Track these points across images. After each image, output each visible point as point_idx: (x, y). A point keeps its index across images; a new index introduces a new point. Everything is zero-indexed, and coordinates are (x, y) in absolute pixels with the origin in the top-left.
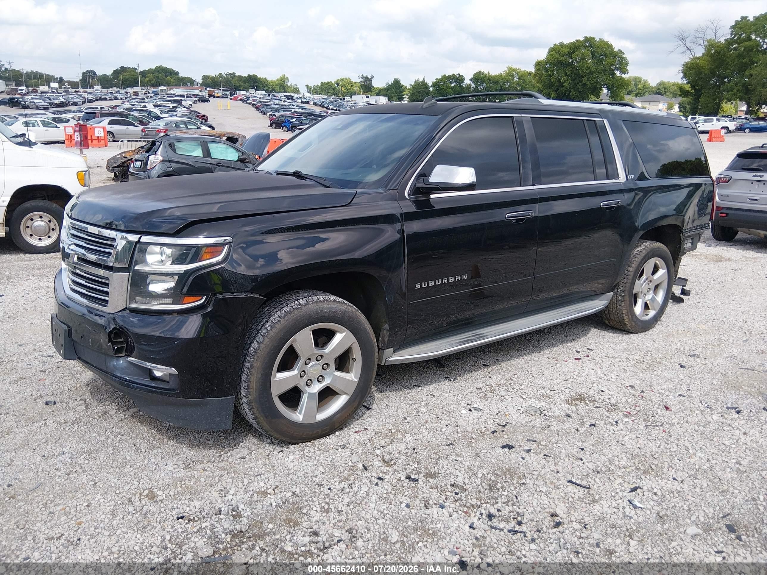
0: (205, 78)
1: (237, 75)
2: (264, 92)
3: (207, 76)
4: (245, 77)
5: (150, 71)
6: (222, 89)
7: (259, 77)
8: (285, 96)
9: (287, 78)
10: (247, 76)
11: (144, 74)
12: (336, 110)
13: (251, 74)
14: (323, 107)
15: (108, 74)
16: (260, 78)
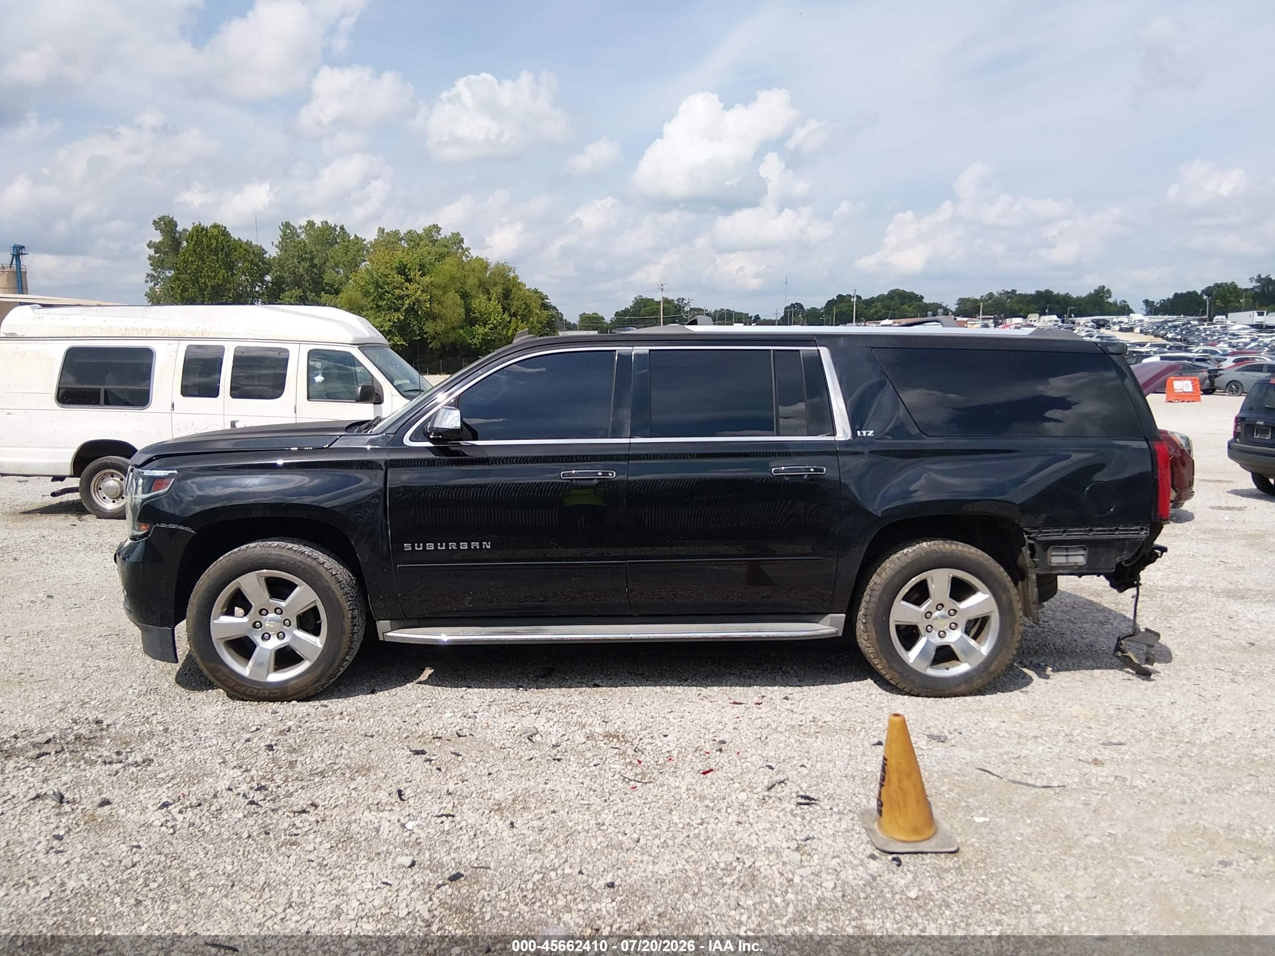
0: (962, 302)
1: (1017, 293)
2: (1055, 317)
3: (965, 299)
4: (1031, 295)
5: (881, 298)
6: (981, 317)
7: (1055, 292)
8: (1093, 321)
9: (1108, 290)
10: (1033, 292)
11: (870, 302)
12: (1180, 340)
13: (1042, 289)
14: (1156, 336)
15: (819, 307)
16: (1058, 295)
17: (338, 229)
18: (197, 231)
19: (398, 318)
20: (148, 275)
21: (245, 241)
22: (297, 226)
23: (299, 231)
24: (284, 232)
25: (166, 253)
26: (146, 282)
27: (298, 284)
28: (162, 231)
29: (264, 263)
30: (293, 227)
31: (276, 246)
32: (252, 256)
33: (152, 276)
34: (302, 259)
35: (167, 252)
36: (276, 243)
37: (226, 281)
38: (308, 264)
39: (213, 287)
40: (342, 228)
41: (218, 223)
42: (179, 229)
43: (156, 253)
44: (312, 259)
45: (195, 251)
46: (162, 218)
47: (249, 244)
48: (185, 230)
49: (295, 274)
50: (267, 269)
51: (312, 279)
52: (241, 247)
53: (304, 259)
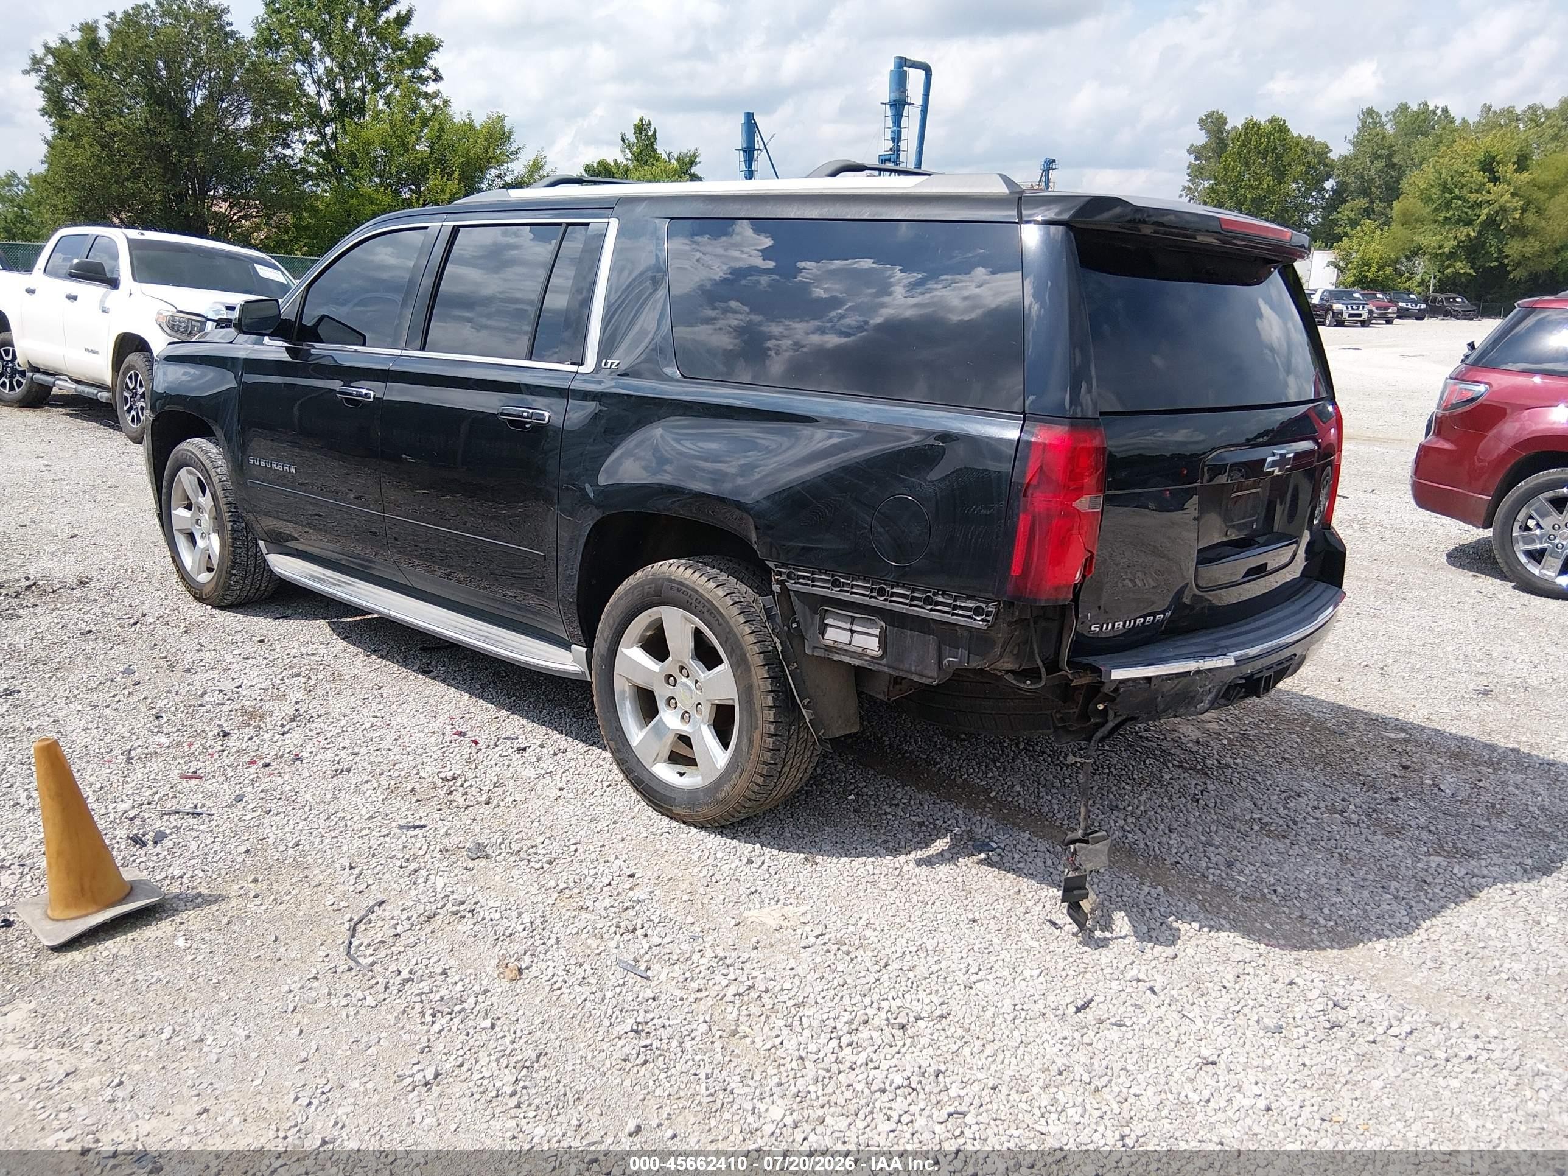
17: (1439, 112)
18: (1247, 128)
19: (1468, 235)
20: (1185, 188)
21: (1305, 137)
22: (1382, 113)
23: (1384, 119)
24: (1364, 123)
25: (1208, 159)
26: (1181, 196)
27: (1365, 192)
28: (1208, 132)
29: (1326, 165)
30: (1377, 114)
31: (1350, 142)
32: (1310, 157)
33: (1189, 189)
34: (1377, 157)
35: (1210, 158)
36: (1350, 137)
37: (1271, 191)
38: (1384, 164)
39: (1253, 200)
40: (1445, 110)
41: (1278, 116)
42: (1228, 127)
43: (1196, 159)
44: (1390, 156)
45: (1239, 154)
46: (1210, 116)
47: (1310, 141)
48: (1235, 128)
49: (1363, 177)
50: (1328, 173)
51: (1386, 183)
52: (1298, 145)
53: (1378, 157)
